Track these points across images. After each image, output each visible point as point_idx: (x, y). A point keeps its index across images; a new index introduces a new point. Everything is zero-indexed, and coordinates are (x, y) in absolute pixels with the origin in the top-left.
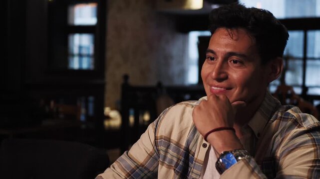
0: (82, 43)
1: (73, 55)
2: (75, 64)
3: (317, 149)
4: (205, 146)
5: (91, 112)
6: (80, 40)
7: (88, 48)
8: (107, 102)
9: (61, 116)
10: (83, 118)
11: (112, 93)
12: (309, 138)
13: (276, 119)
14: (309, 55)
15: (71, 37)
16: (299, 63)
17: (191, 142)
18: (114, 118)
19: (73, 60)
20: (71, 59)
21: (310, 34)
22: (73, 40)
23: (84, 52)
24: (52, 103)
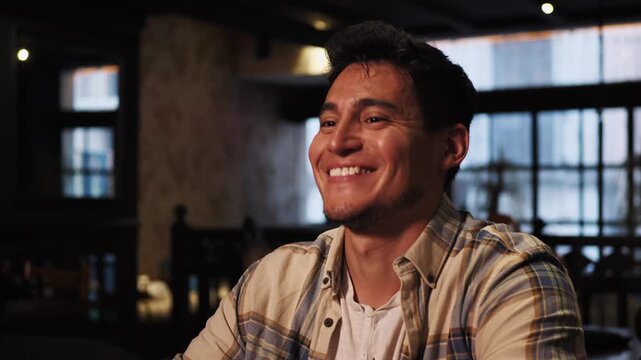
0: (89, 146)
1: (71, 172)
2: (76, 188)
3: (540, 299)
4: (329, 323)
5: (110, 285)
6: (86, 141)
7: (102, 157)
8: (142, 264)
9: (49, 292)
10: (92, 297)
11: (153, 244)
12: (526, 277)
13: (462, 246)
14: (543, 160)
15: (66, 135)
16: (524, 177)
17: (302, 320)
18: (158, 297)
19: (72, 181)
20: (66, 179)
21: (545, 119)
22: (71, 140)
23: (94, 164)
24: (28, 268)
